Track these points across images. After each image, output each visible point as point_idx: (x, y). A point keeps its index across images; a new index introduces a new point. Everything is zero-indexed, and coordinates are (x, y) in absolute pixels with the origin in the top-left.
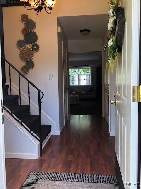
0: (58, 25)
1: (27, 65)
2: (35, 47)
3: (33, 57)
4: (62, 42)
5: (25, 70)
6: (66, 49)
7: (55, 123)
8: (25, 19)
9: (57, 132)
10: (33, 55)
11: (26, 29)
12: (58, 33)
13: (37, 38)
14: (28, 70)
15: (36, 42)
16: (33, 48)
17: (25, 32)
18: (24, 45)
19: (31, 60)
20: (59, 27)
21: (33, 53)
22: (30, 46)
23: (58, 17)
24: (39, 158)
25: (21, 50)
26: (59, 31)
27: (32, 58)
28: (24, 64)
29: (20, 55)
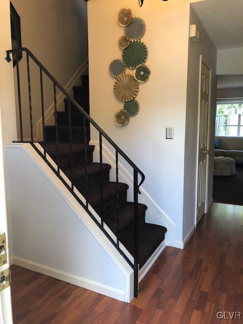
0: (191, 23)
1: (126, 109)
2: (142, 73)
3: (137, 92)
4: (201, 56)
5: (123, 118)
6: (209, 70)
7: (175, 225)
8: (126, 19)
9: (176, 241)
10: (138, 88)
11: (126, 38)
12: (191, 39)
13: (147, 55)
14: (127, 119)
15: (144, 62)
16: (138, 74)
17: (124, 43)
18: (122, 71)
19: (134, 98)
20: (194, 27)
21: (138, 85)
22: (133, 71)
23: (191, 5)
24: (131, 301)
25: (116, 81)
26: (193, 34)
27: (136, 95)
28: (120, 106)
29: (114, 89)
